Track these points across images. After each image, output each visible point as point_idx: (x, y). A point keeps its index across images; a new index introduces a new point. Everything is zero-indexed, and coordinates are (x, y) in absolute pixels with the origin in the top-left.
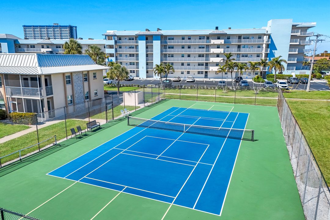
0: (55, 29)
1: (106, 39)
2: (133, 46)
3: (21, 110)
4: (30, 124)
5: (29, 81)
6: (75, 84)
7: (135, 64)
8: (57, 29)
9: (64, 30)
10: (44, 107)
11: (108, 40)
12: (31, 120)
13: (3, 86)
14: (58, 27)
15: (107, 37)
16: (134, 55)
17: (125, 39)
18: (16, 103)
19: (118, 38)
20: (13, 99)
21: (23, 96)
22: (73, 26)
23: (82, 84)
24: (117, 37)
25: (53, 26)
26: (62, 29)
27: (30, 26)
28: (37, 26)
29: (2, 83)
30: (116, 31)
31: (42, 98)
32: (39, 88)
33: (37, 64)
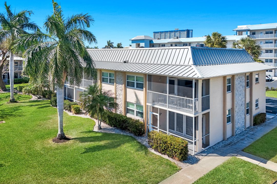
0: (176, 33)
1: (237, 34)
2: (271, 41)
3: (163, 127)
4: (177, 159)
5: (176, 87)
6: (236, 92)
7: (273, 61)
8: (177, 33)
9: (182, 34)
10: (198, 130)
11: (239, 35)
12: (181, 154)
13: (144, 89)
14: (178, 31)
15: (238, 32)
16: (272, 51)
17: (261, 33)
18: (157, 116)
19: (252, 33)
20: (154, 109)
21: (168, 108)
22: (190, 30)
23: (244, 91)
24: (250, 32)
25: (175, 31)
26: (181, 32)
27: (158, 32)
28: (163, 32)
29: (144, 85)
30: (250, 25)
31: (196, 115)
32: (193, 99)
33: (191, 62)
